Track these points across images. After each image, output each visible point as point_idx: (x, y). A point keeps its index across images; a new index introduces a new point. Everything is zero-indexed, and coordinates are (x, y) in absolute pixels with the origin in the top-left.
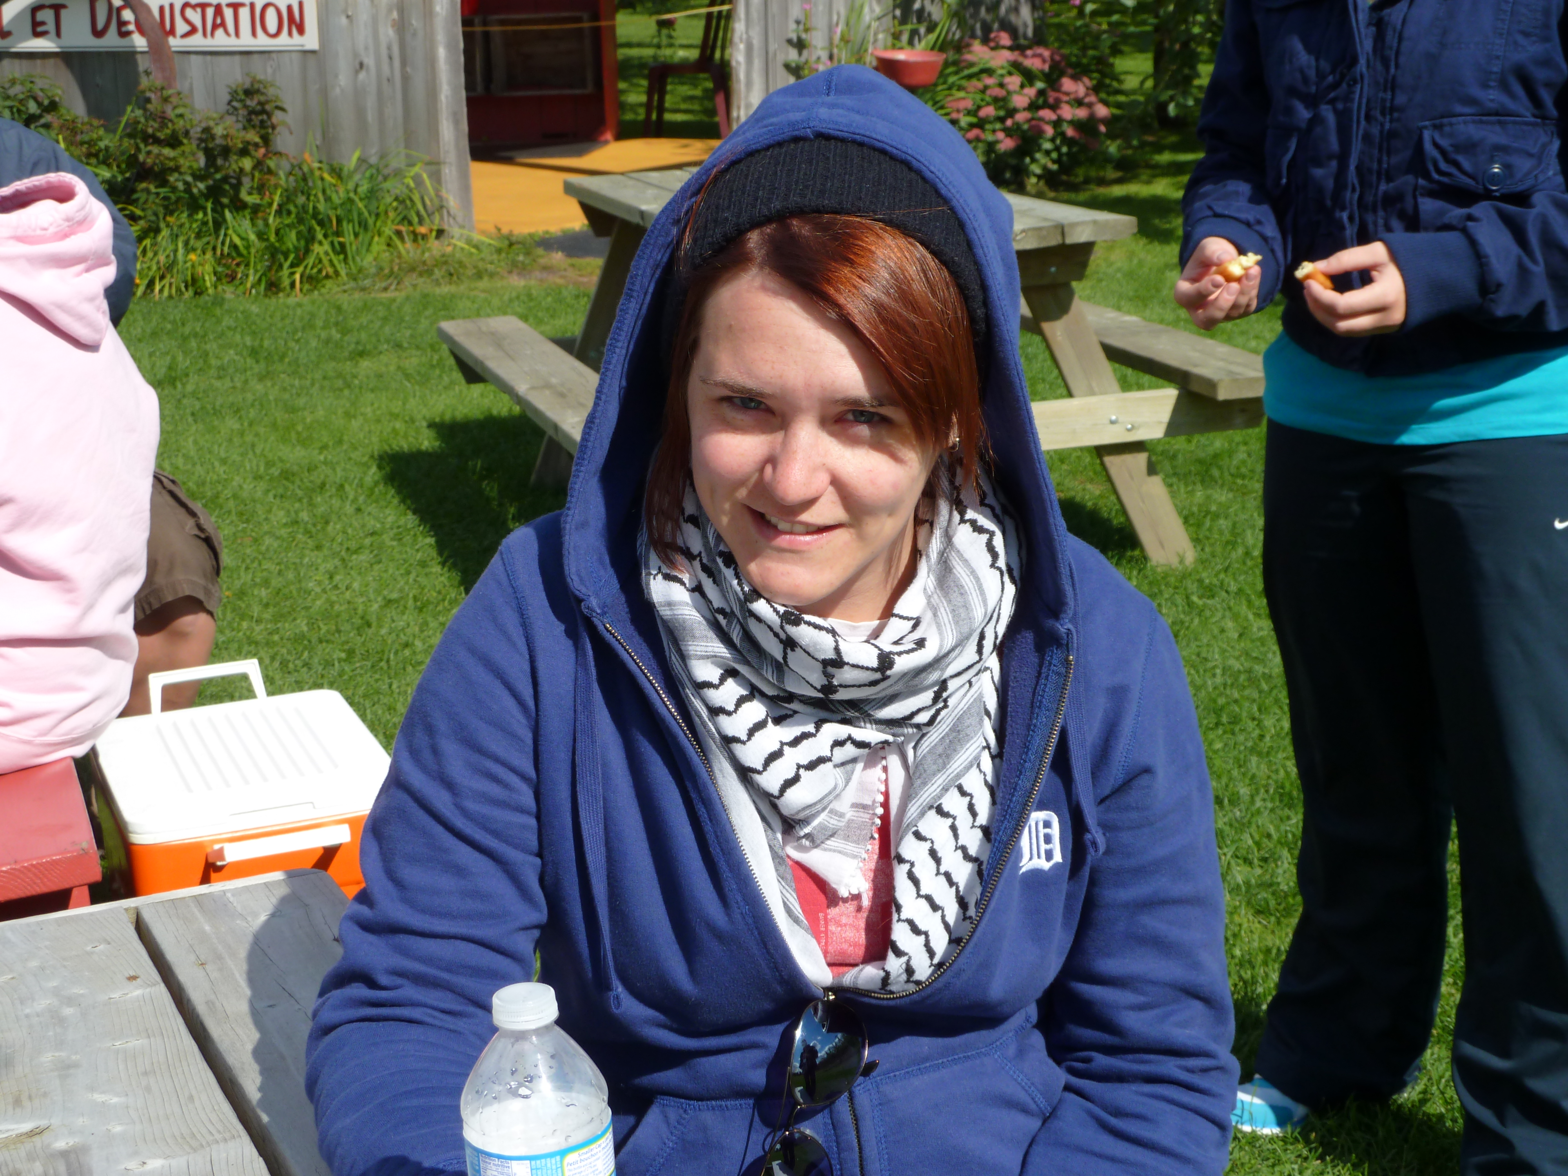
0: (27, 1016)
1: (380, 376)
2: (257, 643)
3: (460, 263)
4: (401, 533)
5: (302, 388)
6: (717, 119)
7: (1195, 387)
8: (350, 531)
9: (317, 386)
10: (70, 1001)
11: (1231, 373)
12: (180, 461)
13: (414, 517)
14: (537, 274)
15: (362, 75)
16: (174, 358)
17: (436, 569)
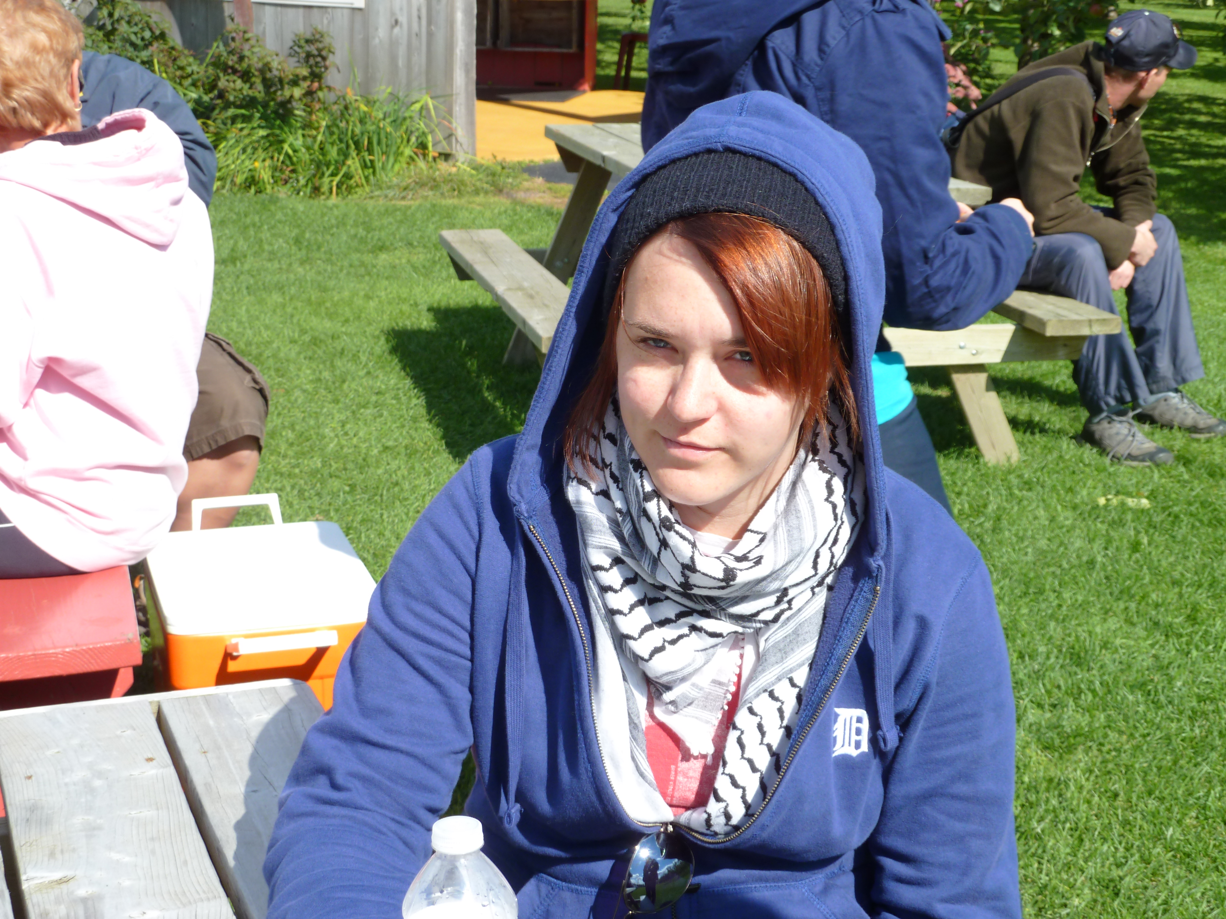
0: (66, 784)
1: (393, 267)
2: (282, 475)
3: (462, 181)
4: (399, 394)
5: (333, 272)
7: (1028, 324)
8: (360, 389)
9: (345, 271)
10: (100, 775)
11: (1058, 315)
12: (234, 325)
14: (521, 194)
15: (397, 30)
16: (236, 242)
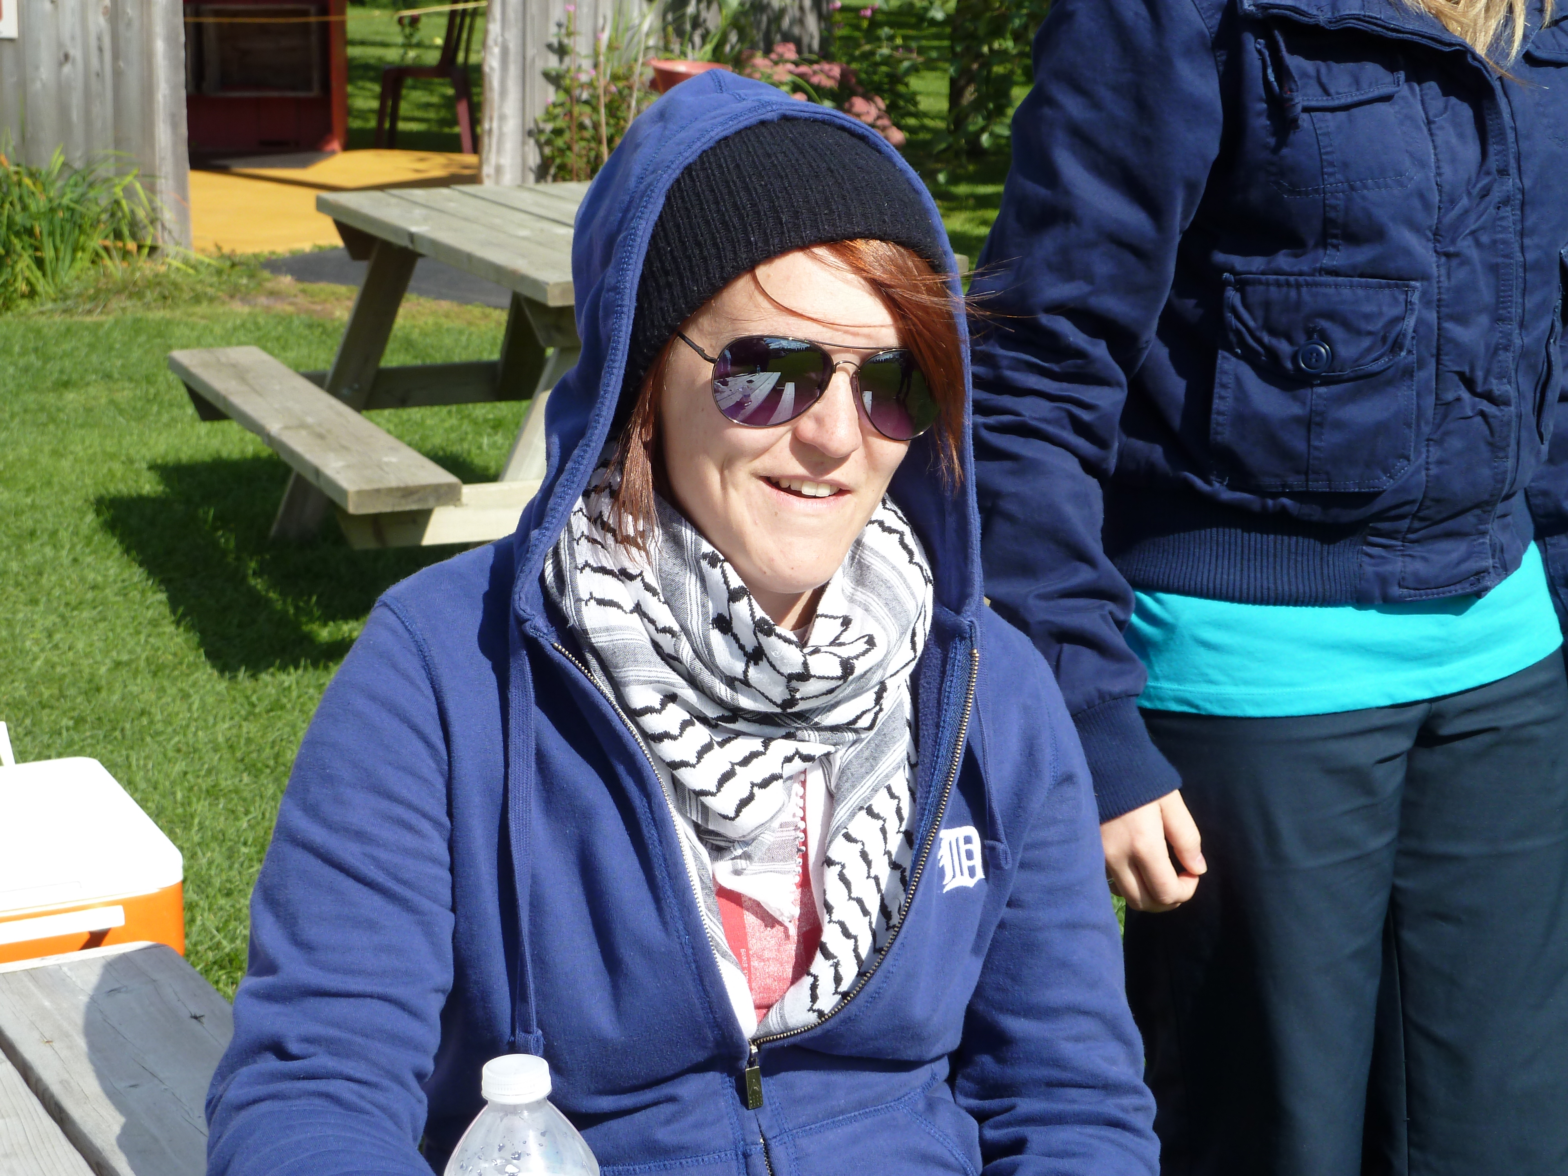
1: (89, 410)
3: (176, 285)
4: (125, 588)
6: (457, 130)
8: (68, 583)
9: (17, 419)
13: (141, 570)
14: (263, 300)
15: (67, 69)
17: (170, 629)
